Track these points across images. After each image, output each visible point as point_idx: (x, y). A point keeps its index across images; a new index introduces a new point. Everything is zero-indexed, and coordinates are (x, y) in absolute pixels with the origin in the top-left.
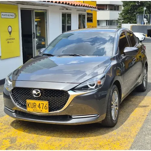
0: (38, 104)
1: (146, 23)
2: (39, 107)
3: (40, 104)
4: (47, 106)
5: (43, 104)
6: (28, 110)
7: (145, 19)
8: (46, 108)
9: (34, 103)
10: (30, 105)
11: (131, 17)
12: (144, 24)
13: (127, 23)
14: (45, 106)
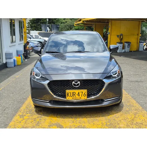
0: (77, 93)
1: (49, 31)
2: (78, 95)
3: (80, 93)
4: (86, 93)
5: (82, 92)
6: (68, 99)
7: (48, 28)
8: (85, 95)
9: (73, 92)
10: (69, 95)
11: (37, 26)
12: (48, 31)
13: (34, 30)
14: (84, 94)
